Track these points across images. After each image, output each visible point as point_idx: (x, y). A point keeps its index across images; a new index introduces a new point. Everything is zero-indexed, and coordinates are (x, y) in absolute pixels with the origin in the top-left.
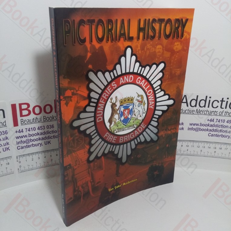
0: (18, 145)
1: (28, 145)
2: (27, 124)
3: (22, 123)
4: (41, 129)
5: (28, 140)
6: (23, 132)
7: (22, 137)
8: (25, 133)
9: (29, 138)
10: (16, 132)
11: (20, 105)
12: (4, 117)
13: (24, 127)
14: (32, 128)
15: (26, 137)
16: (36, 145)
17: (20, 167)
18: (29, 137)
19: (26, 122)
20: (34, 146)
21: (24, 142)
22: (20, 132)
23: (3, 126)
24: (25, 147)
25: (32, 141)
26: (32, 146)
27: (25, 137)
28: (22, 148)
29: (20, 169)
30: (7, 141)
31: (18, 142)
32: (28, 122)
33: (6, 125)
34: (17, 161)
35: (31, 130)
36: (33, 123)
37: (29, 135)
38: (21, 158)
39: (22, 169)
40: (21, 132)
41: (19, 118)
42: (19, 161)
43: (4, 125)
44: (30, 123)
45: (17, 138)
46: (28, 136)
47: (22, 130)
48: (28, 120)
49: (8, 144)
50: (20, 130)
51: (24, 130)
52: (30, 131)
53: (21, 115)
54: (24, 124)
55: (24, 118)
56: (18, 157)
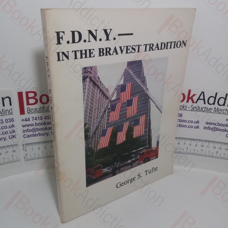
0: (24, 133)
1: (34, 134)
2: (34, 112)
3: (29, 111)
4: (48, 118)
5: (35, 129)
6: (29, 120)
7: (28, 126)
8: (31, 122)
9: (36, 127)
10: (23, 120)
11: (27, 93)
12: (11, 105)
13: (30, 116)
14: (38, 117)
15: (33, 126)
16: (43, 135)
17: (26, 155)
18: (36, 125)
19: (32, 111)
20: (40, 135)
21: (30, 131)
22: (26, 120)
23: (9, 114)
24: (31, 136)
25: (38, 130)
26: (38, 135)
27: (31, 126)
28: (28, 136)
29: (26, 157)
30: (14, 128)
31: (25, 131)
32: (35, 111)
33: (12, 113)
34: (23, 149)
35: (38, 119)
36: (40, 112)
37: (36, 124)
38: (27, 147)
39: (28, 157)
40: (28, 120)
41: (26, 107)
42: (25, 149)
43: (11, 112)
44: (37, 112)
45: (24, 126)
46: (34, 125)
47: (29, 118)
48: (35, 109)
49: (14, 131)
50: (26, 118)
51: (31, 119)
52: (36, 120)
53: (28, 104)
54: (31, 112)
55: (31, 107)
56: (25, 145)
